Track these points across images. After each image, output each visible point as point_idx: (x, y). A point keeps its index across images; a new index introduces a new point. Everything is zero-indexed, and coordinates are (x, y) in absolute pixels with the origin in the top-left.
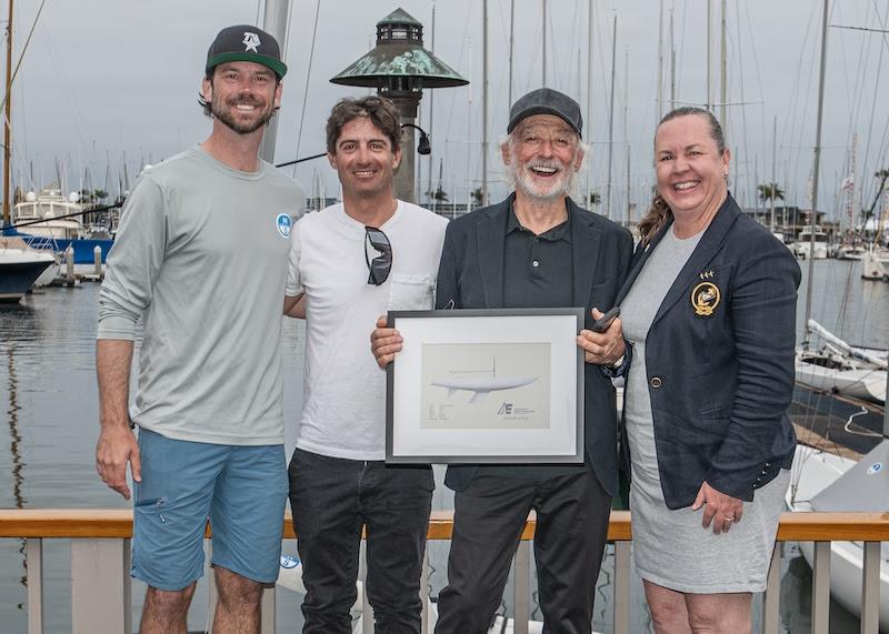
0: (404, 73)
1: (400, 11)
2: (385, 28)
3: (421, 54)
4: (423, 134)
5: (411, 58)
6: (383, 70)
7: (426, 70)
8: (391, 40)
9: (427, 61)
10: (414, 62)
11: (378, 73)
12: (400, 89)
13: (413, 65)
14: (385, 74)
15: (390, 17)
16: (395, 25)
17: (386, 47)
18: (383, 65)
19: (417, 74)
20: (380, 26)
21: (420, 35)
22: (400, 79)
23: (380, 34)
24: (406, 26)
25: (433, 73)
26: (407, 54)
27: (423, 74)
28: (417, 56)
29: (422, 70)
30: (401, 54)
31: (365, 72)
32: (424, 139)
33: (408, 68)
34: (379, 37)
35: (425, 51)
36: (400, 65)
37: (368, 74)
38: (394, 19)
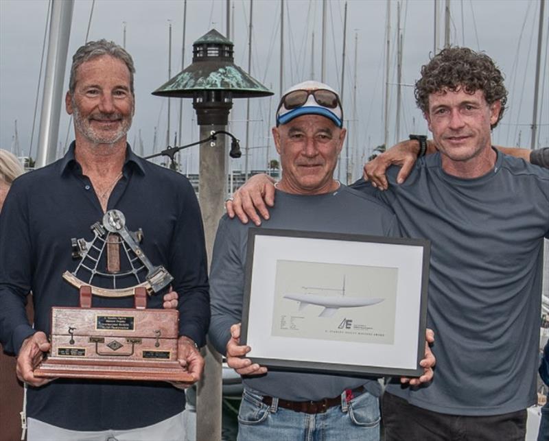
0: (219, 87)
1: (214, 32)
2: (201, 47)
3: (233, 69)
4: (234, 140)
5: (224, 74)
6: (201, 84)
7: (238, 84)
8: (206, 57)
9: (239, 76)
10: (227, 77)
11: (197, 87)
12: (213, 100)
13: (227, 80)
14: (203, 88)
15: (205, 37)
16: (210, 45)
17: (203, 63)
18: (200, 80)
19: (231, 88)
20: (196, 45)
21: (231, 53)
22: (213, 92)
23: (195, 52)
24: (218, 45)
25: (244, 87)
26: (221, 70)
27: (236, 88)
28: (230, 71)
29: (234, 84)
30: (216, 70)
31: (185, 86)
32: (235, 144)
33: (223, 83)
34: (195, 55)
35: (236, 68)
36: (215, 80)
37: (188, 88)
38: (210, 39)
